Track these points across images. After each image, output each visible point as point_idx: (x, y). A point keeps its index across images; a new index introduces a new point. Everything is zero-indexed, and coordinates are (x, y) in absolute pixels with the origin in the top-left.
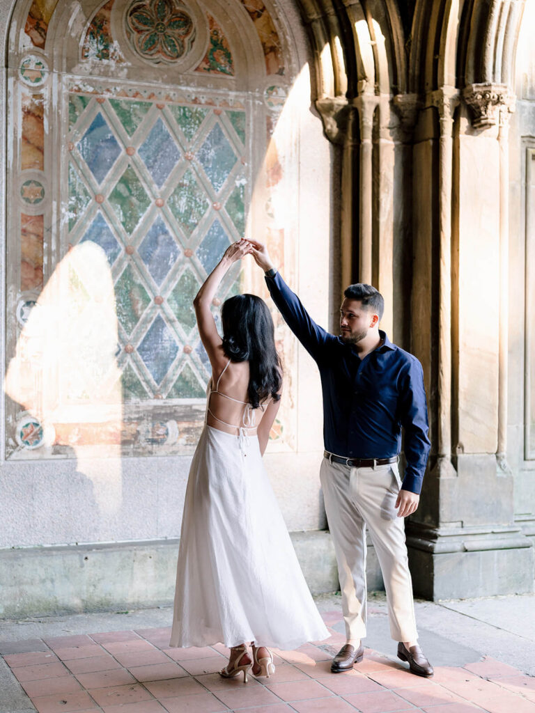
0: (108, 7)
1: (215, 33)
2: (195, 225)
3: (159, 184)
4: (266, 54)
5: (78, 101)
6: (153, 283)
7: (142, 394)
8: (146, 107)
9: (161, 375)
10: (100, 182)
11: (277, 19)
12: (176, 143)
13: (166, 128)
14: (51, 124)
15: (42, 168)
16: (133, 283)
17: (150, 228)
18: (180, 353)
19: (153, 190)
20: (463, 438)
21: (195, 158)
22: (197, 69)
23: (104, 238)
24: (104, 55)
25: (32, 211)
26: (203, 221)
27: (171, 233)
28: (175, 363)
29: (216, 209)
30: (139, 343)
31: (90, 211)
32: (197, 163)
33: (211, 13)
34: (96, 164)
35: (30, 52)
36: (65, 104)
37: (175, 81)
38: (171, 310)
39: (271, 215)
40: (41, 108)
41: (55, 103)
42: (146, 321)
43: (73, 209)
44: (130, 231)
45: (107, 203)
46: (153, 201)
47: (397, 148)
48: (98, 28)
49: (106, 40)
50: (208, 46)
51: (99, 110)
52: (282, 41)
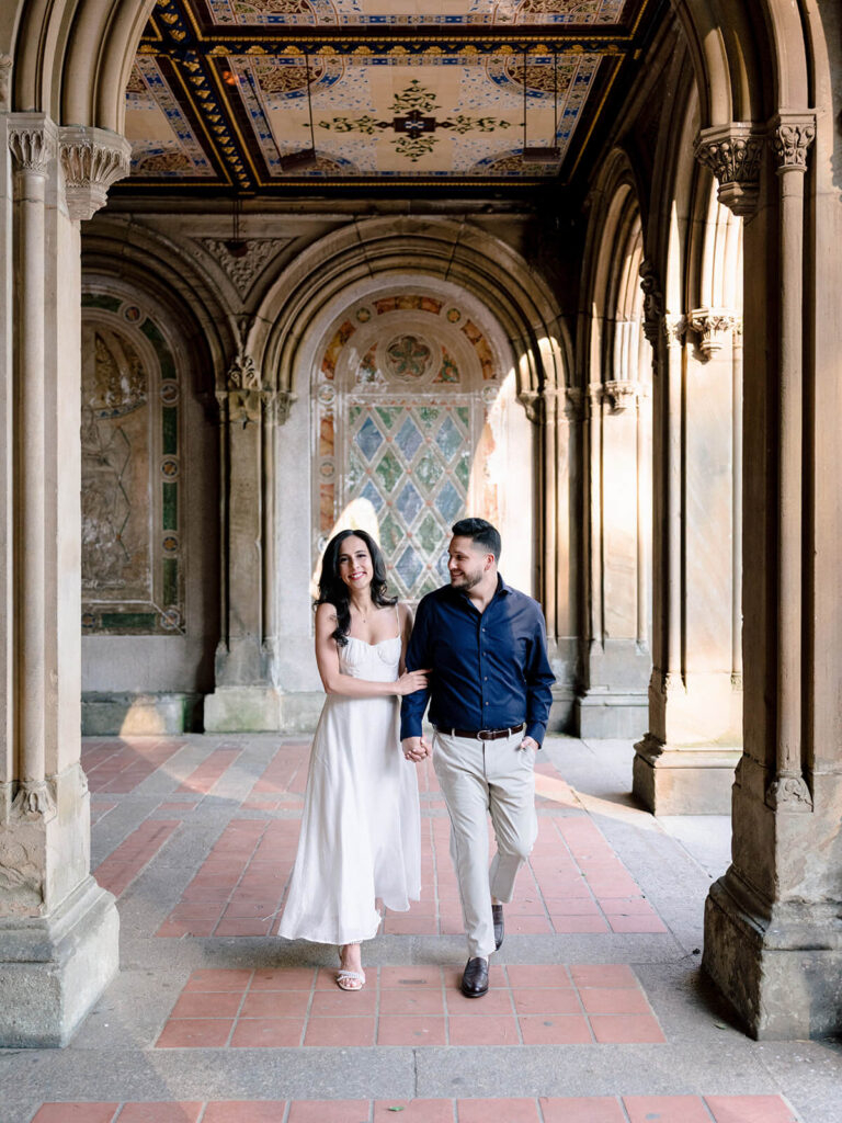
0: (373, 349)
1: (447, 356)
2: (434, 485)
3: (409, 459)
4: (483, 366)
5: (355, 411)
6: (406, 524)
8: (399, 410)
9: (412, 584)
10: (370, 460)
11: (491, 342)
12: (420, 432)
13: (413, 422)
14: (338, 427)
15: (333, 454)
16: (392, 524)
17: (403, 488)
18: (424, 570)
19: (405, 463)
20: (607, 628)
21: (434, 441)
22: (435, 382)
23: (373, 496)
24: (371, 379)
25: (327, 482)
26: (439, 482)
27: (417, 491)
28: (420, 576)
29: (448, 473)
30: (397, 563)
31: (363, 480)
32: (434, 444)
33: (442, 343)
34: (367, 450)
35: (325, 383)
36: (346, 413)
37: (418, 390)
38: (418, 541)
39: (488, 475)
40: (332, 417)
41: (340, 413)
42: (401, 549)
43: (353, 479)
44: (390, 491)
45: (375, 474)
46: (405, 470)
47: (571, 425)
48: (368, 363)
49: (373, 370)
50: (442, 365)
51: (368, 414)
52: (495, 356)
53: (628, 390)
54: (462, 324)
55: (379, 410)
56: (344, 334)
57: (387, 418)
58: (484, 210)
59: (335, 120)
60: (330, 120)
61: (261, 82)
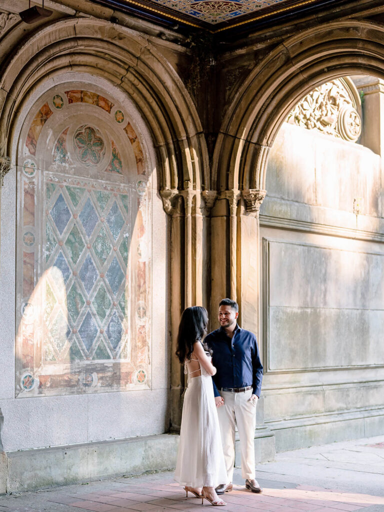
0: (65, 133)
1: (114, 150)
2: (105, 259)
3: (89, 236)
4: (137, 163)
5: (50, 187)
6: (86, 293)
7: (81, 358)
8: (82, 190)
9: (90, 346)
10: (61, 234)
11: (142, 143)
12: (96, 212)
13: (92, 203)
14: (38, 199)
15: (34, 225)
16: (77, 293)
17: (84, 261)
18: (98, 334)
19: (86, 239)
21: (105, 221)
22: (106, 170)
23: (63, 267)
24: (63, 160)
25: (29, 250)
26: (108, 258)
27: (94, 264)
28: (96, 339)
29: (115, 251)
30: (79, 328)
31: (57, 250)
32: (106, 224)
33: (112, 138)
34: (59, 223)
35: (29, 157)
36: (45, 188)
37: (96, 176)
38: (94, 308)
39: (140, 254)
40: (33, 190)
41: (40, 187)
42: (83, 315)
43: (48, 250)
44: (75, 262)
45: (64, 246)
46: (86, 245)
47: (204, 219)
48: (61, 143)
49: (64, 152)
50: (111, 157)
51: (61, 192)
52: (144, 156)
54: (124, 125)
55: (68, 188)
56: (44, 115)
57: (73, 196)
58: (160, 35)
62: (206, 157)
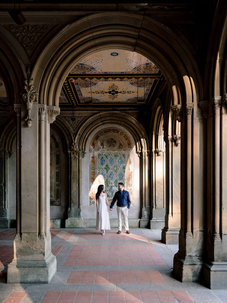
0: (104, 141)
1: (120, 143)
2: (117, 172)
4: (128, 145)
5: (99, 155)
6: (111, 181)
7: (109, 197)
8: (109, 155)
9: (112, 194)
10: (103, 166)
11: (130, 139)
12: (114, 160)
13: (113, 158)
14: (95, 159)
15: (94, 165)
16: (108, 181)
17: (110, 173)
19: (111, 167)
20: (156, 204)
22: (117, 148)
23: (103, 174)
24: (103, 148)
25: (93, 171)
27: (114, 173)
29: (121, 169)
30: (109, 190)
31: (101, 171)
32: (117, 162)
33: (119, 140)
34: (102, 164)
35: (93, 149)
36: (97, 155)
37: (114, 150)
38: (114, 185)
39: (130, 170)
40: (94, 157)
42: (110, 186)
43: (99, 170)
44: (107, 173)
45: (104, 169)
46: (111, 169)
47: (148, 158)
48: (102, 144)
49: (103, 146)
50: (119, 145)
51: (102, 156)
52: (131, 143)
53: (161, 151)
54: (124, 135)
55: (105, 155)
56: (97, 138)
57: (107, 157)
58: (129, 110)
59: (96, 92)
60: (95, 92)
61: (80, 84)
62: (148, 140)
